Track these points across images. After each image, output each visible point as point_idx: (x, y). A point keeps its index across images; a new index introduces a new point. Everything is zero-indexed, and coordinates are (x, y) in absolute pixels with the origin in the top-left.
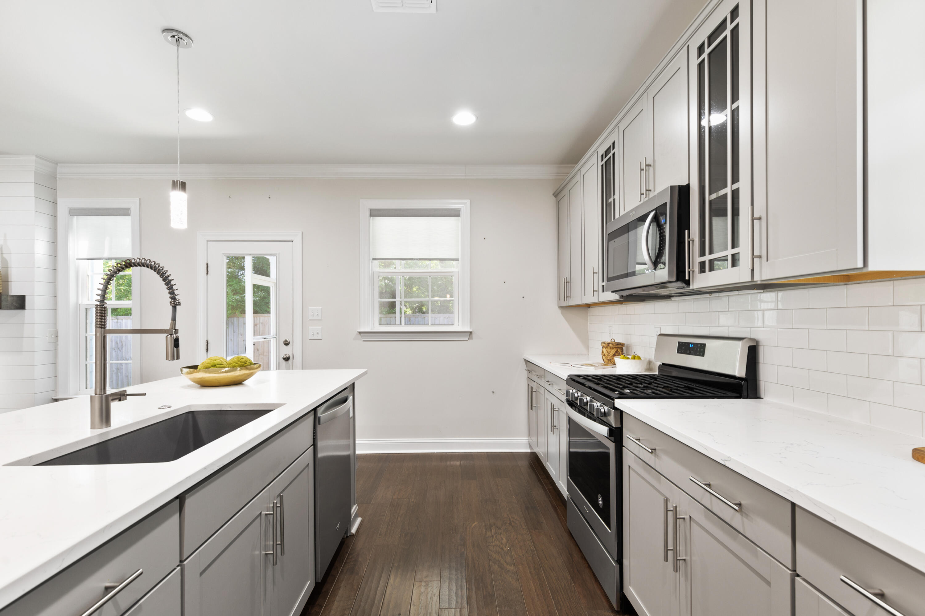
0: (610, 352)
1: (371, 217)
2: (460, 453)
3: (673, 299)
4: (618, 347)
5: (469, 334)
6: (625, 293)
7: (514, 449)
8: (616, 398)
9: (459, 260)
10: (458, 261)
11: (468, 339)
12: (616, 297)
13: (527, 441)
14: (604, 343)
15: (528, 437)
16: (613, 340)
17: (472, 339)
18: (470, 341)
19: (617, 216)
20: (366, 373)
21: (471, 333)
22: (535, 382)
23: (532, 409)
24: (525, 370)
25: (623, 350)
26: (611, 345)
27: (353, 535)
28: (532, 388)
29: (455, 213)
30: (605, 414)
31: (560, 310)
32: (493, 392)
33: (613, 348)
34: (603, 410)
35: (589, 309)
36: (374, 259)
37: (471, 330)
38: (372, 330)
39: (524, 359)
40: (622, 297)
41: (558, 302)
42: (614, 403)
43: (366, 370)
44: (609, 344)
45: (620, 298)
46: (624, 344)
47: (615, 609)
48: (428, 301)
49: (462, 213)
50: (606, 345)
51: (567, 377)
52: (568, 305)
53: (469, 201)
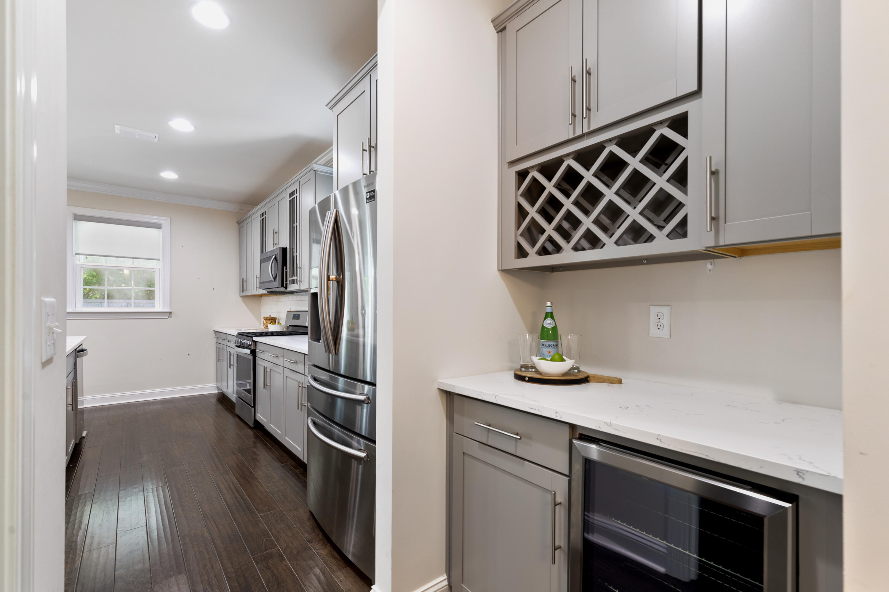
0: (268, 322)
1: (74, 221)
2: (160, 399)
3: (295, 294)
4: (272, 320)
5: (169, 314)
6: (269, 290)
7: (204, 392)
8: (254, 337)
9: (161, 260)
10: (159, 261)
11: (167, 317)
12: (265, 292)
13: (216, 385)
14: (264, 317)
15: (216, 383)
16: (270, 316)
17: (171, 317)
18: (170, 319)
19: (266, 251)
20: (87, 337)
21: (170, 313)
22: (220, 344)
23: (219, 361)
24: (215, 337)
25: (276, 321)
26: (268, 319)
27: (84, 437)
28: (219, 348)
29: (158, 226)
30: (250, 345)
31: (241, 298)
32: (189, 354)
33: (269, 320)
34: (249, 344)
35: (261, 298)
36: (76, 254)
37: (171, 311)
38: (73, 310)
39: (214, 331)
40: (268, 292)
41: (239, 293)
42: (252, 339)
43: (86, 336)
44: (267, 318)
45: (267, 292)
46: (276, 318)
47: (251, 427)
48: (131, 290)
49: (163, 226)
50: (266, 319)
51: (237, 334)
52: (245, 295)
53: (170, 219)
